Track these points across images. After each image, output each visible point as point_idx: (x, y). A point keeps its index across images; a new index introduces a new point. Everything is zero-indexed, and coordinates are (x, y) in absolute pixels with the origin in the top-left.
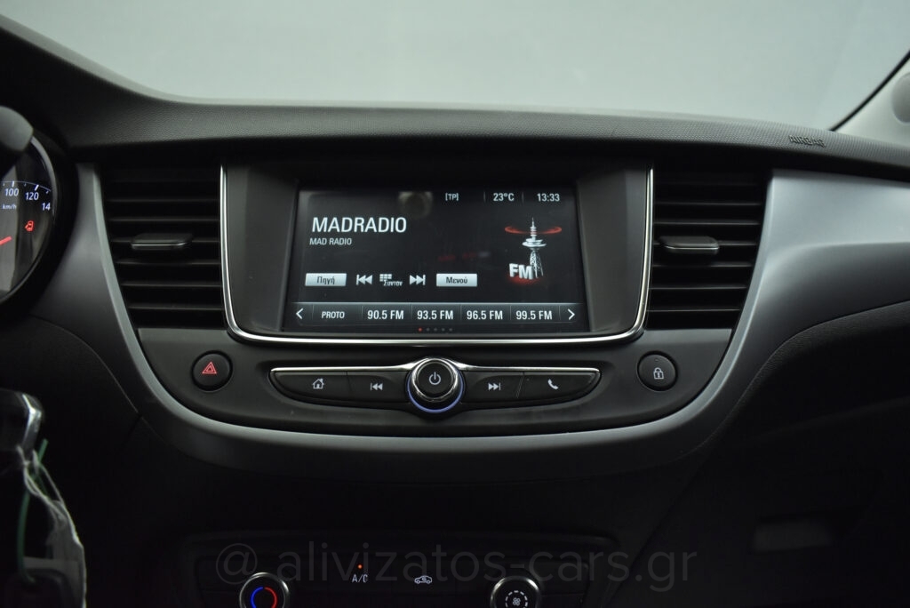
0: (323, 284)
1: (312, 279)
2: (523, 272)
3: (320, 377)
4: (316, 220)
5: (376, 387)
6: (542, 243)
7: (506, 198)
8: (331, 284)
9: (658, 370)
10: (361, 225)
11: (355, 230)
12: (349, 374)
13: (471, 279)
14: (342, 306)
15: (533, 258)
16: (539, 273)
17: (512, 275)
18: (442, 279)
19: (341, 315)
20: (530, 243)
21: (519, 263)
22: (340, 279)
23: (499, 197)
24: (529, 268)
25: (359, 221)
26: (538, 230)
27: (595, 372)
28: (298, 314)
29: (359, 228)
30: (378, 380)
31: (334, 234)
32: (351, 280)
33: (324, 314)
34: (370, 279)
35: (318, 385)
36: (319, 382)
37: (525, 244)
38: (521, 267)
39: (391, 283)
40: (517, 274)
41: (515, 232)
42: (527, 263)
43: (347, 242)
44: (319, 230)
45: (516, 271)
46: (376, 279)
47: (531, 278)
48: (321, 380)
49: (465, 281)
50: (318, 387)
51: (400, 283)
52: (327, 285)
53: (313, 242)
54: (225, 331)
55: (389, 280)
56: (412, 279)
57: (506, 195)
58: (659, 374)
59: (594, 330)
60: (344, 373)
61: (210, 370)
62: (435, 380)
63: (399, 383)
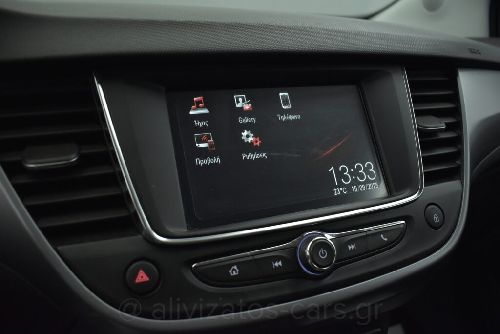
3: (234, 264)
5: (277, 264)
9: (436, 216)
12: (256, 257)
27: (403, 224)
30: (277, 259)
35: (234, 272)
36: (234, 269)
48: (235, 267)
50: (235, 274)
54: (140, 236)
58: (436, 218)
59: (394, 194)
60: (251, 258)
61: (142, 277)
62: (323, 254)
63: (292, 257)
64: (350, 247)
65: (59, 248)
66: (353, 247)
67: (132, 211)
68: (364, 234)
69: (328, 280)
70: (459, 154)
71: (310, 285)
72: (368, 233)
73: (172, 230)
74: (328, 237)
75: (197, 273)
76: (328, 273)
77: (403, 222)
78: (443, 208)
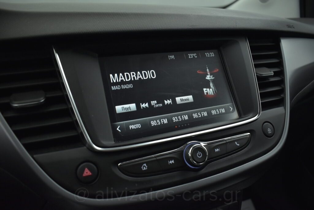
0: (125, 111)
1: (119, 109)
2: (209, 91)
3: (144, 163)
4: (111, 75)
5: (171, 162)
6: (213, 77)
7: (194, 56)
8: (129, 110)
9: (269, 129)
10: (134, 76)
11: (133, 79)
12: (158, 158)
13: (190, 98)
14: (138, 121)
15: (211, 85)
16: (215, 91)
17: (205, 94)
18: (178, 99)
19: (138, 126)
20: (208, 77)
22: (133, 107)
23: (191, 56)
24: (211, 90)
25: (133, 74)
26: (210, 71)
27: (249, 135)
28: (118, 129)
29: (134, 77)
30: (171, 159)
31: (122, 83)
32: (138, 106)
33: (131, 127)
34: (147, 105)
35: (144, 168)
36: (144, 166)
37: (207, 78)
38: (208, 89)
39: (157, 105)
40: (207, 93)
41: (201, 73)
43: (130, 86)
44: (115, 81)
45: (206, 91)
46: (150, 104)
47: (213, 94)
48: (145, 165)
49: (188, 100)
50: (145, 169)
51: (161, 105)
52: (127, 111)
53: (114, 88)
54: (85, 147)
55: (156, 104)
56: (166, 102)
57: (193, 55)
58: (269, 131)
59: (243, 116)
60: (155, 159)
61: (87, 173)
62: (199, 155)
63: (180, 158)
64: (216, 150)
65: (35, 156)
66: (218, 150)
67: (80, 132)
68: (225, 142)
69: (203, 171)
70: (283, 91)
71: (192, 175)
72: (227, 141)
73: (105, 143)
74: (202, 144)
75: (121, 169)
76: (203, 167)
78: (273, 124)
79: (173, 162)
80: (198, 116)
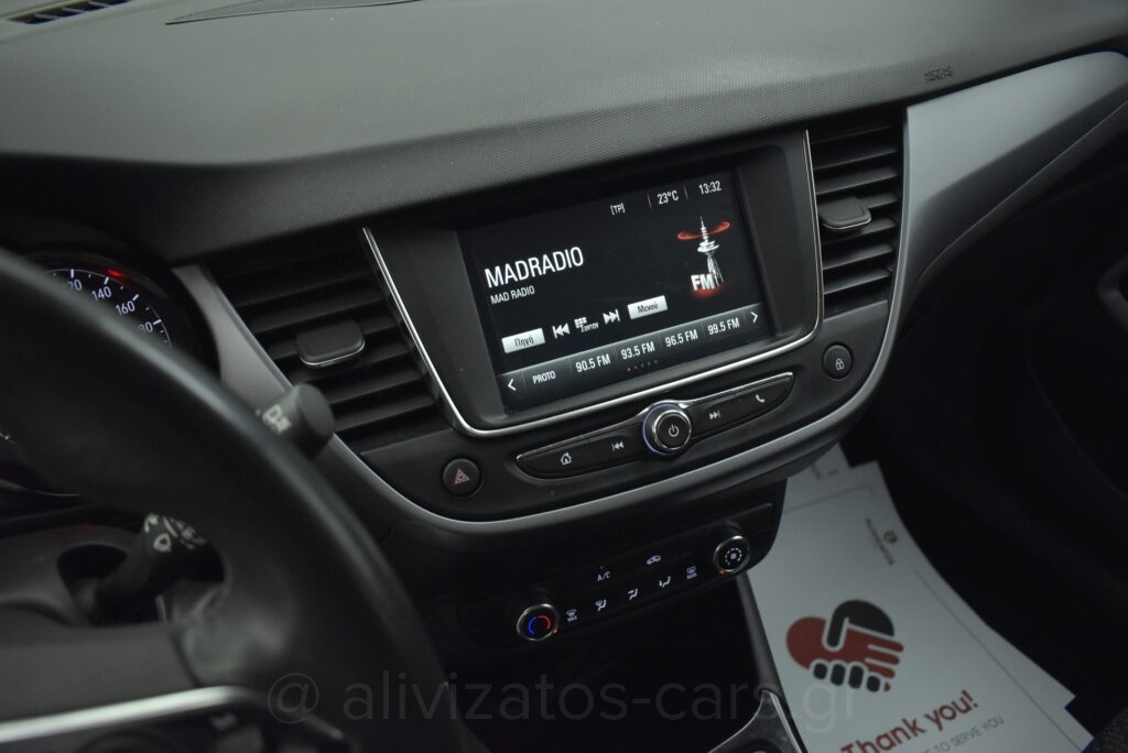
0: (522, 347)
1: (510, 343)
2: (704, 282)
3: (566, 451)
4: (487, 272)
5: (617, 446)
6: (715, 244)
7: (670, 198)
8: (531, 345)
9: (839, 361)
10: (537, 266)
11: (534, 275)
12: (592, 440)
13: (659, 303)
14: (550, 365)
15: (711, 264)
16: (719, 280)
17: (696, 288)
18: (634, 310)
19: (551, 375)
20: (706, 247)
21: (699, 273)
22: (536, 336)
23: (663, 199)
24: (709, 276)
25: (534, 263)
26: (708, 230)
27: (789, 376)
28: (510, 386)
29: (536, 270)
30: (617, 440)
31: (513, 285)
32: (548, 334)
33: (535, 379)
34: (566, 329)
35: (566, 460)
36: (566, 457)
37: (700, 250)
38: (702, 277)
39: (588, 328)
40: (700, 286)
41: (688, 237)
42: (705, 271)
43: (530, 291)
44: (496, 284)
45: (698, 282)
46: (572, 326)
47: (713, 287)
48: (567, 455)
49: (655, 306)
50: (567, 462)
51: (596, 325)
52: (527, 346)
53: (495, 299)
54: (451, 429)
55: (585, 325)
56: (607, 318)
57: (669, 194)
58: (840, 364)
59: (783, 331)
60: (585, 442)
61: (461, 477)
62: (674, 432)
63: (635, 437)
64: (711, 416)
66: (715, 415)
67: (437, 396)
68: (732, 397)
69: (683, 460)
71: (659, 467)
72: (738, 395)
73: (491, 420)
74: (683, 405)
75: (521, 465)
76: (680, 453)
77: (791, 374)
78: (852, 347)
79: (621, 445)
80: (678, 340)
